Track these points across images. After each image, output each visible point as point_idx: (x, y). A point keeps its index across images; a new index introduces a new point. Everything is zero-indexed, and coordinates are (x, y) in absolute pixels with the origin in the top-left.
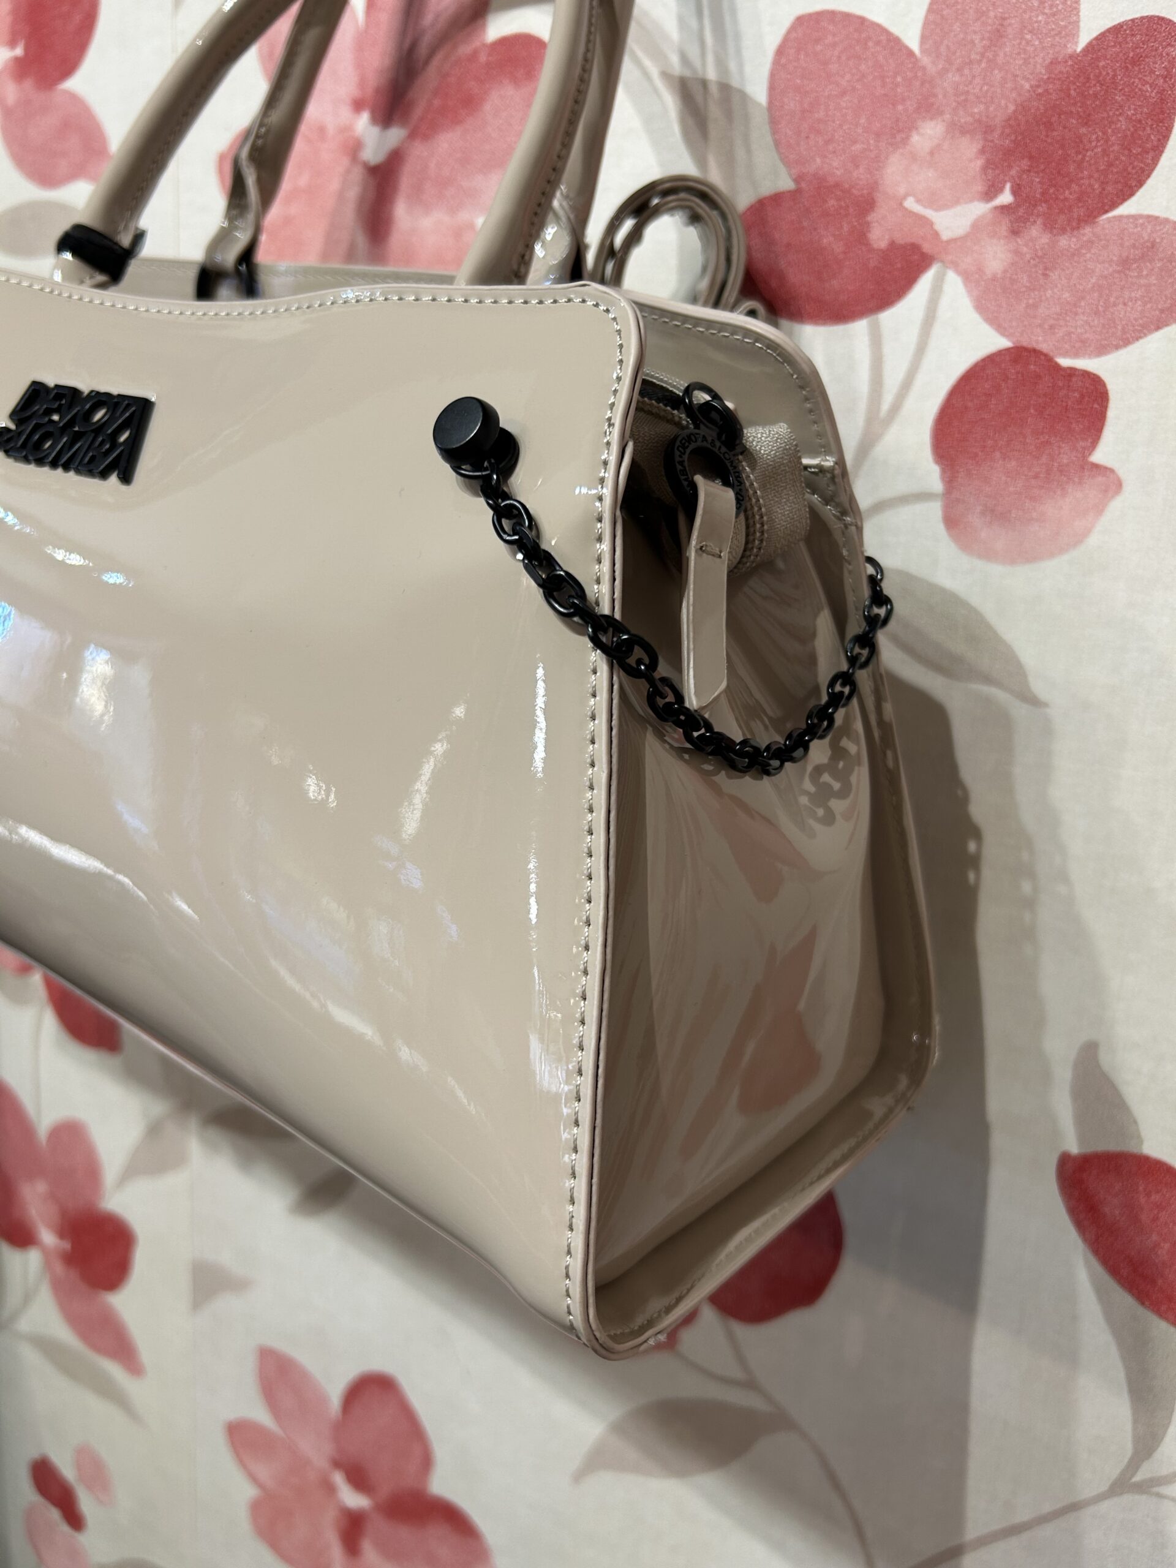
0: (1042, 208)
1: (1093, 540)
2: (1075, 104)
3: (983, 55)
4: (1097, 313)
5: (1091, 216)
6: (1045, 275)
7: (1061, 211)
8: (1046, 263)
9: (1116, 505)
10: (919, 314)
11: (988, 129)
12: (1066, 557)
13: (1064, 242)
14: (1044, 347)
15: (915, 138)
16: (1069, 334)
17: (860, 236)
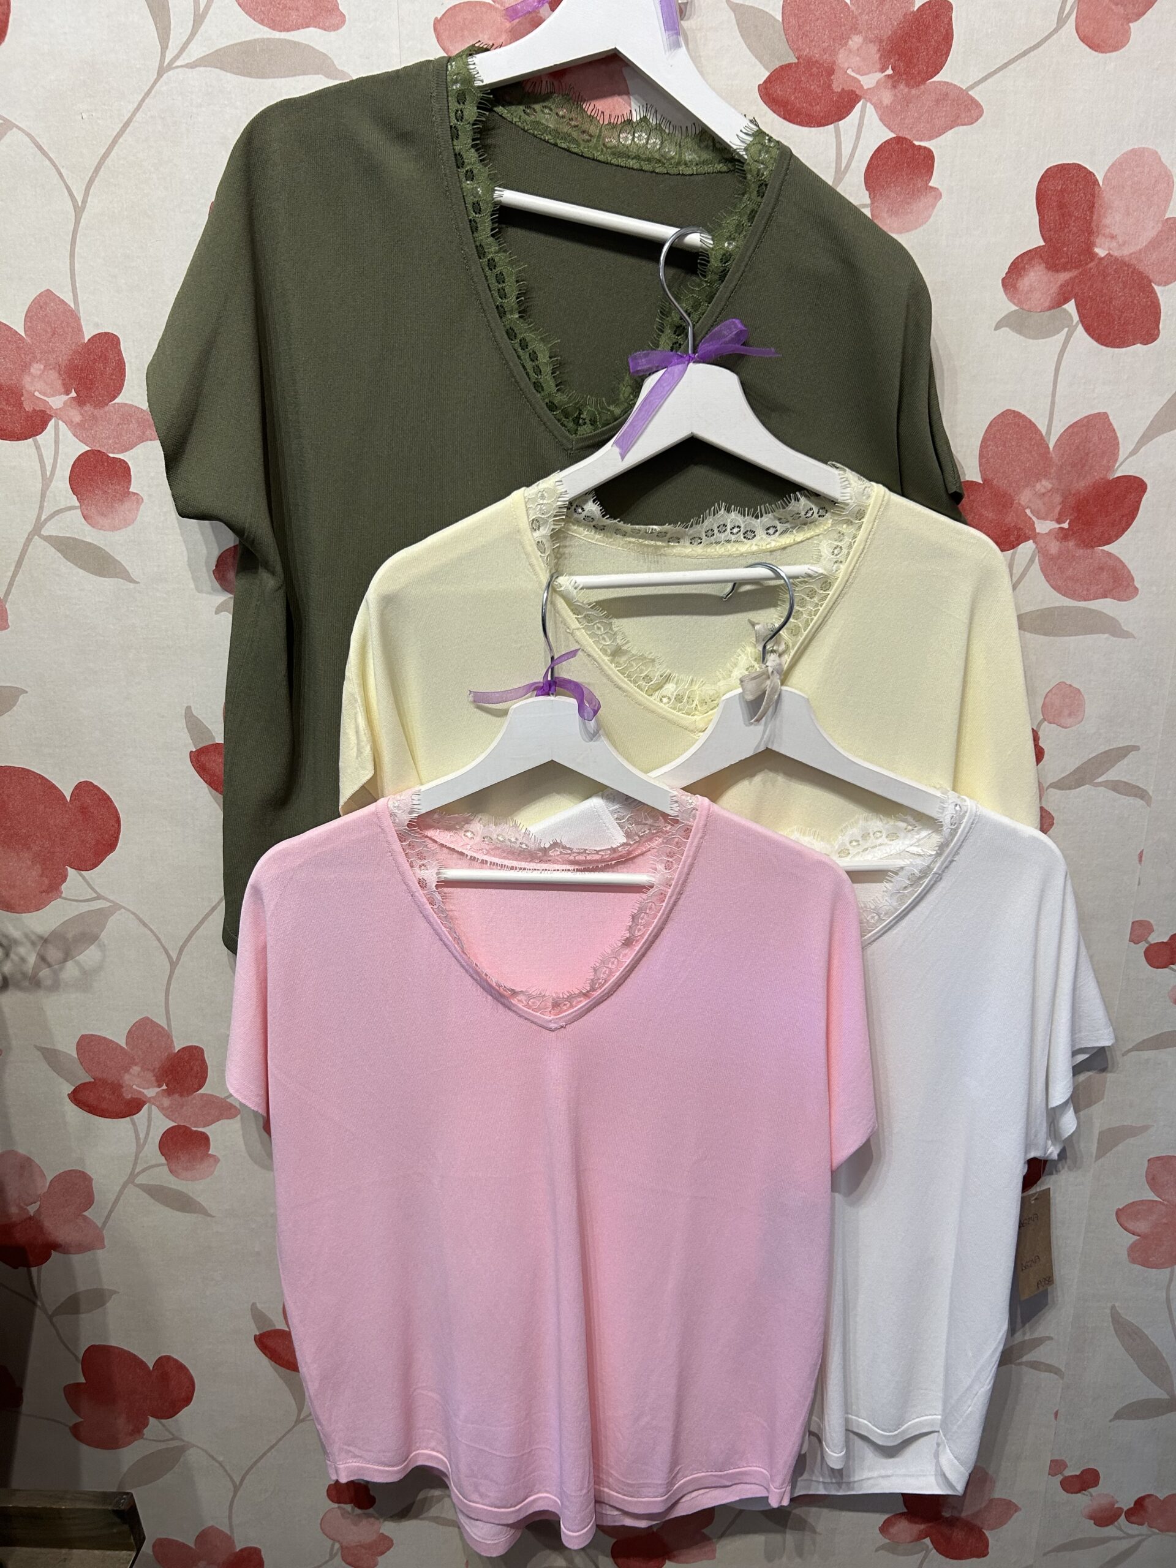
0: (904, 77)
1: (931, 220)
2: (914, 33)
3: (877, 8)
4: (928, 122)
5: (924, 81)
6: (908, 106)
7: (912, 78)
8: (907, 101)
9: (940, 203)
10: (856, 122)
11: (881, 41)
12: (922, 228)
13: (913, 91)
14: (908, 137)
15: (850, 42)
16: (918, 131)
17: (830, 86)
